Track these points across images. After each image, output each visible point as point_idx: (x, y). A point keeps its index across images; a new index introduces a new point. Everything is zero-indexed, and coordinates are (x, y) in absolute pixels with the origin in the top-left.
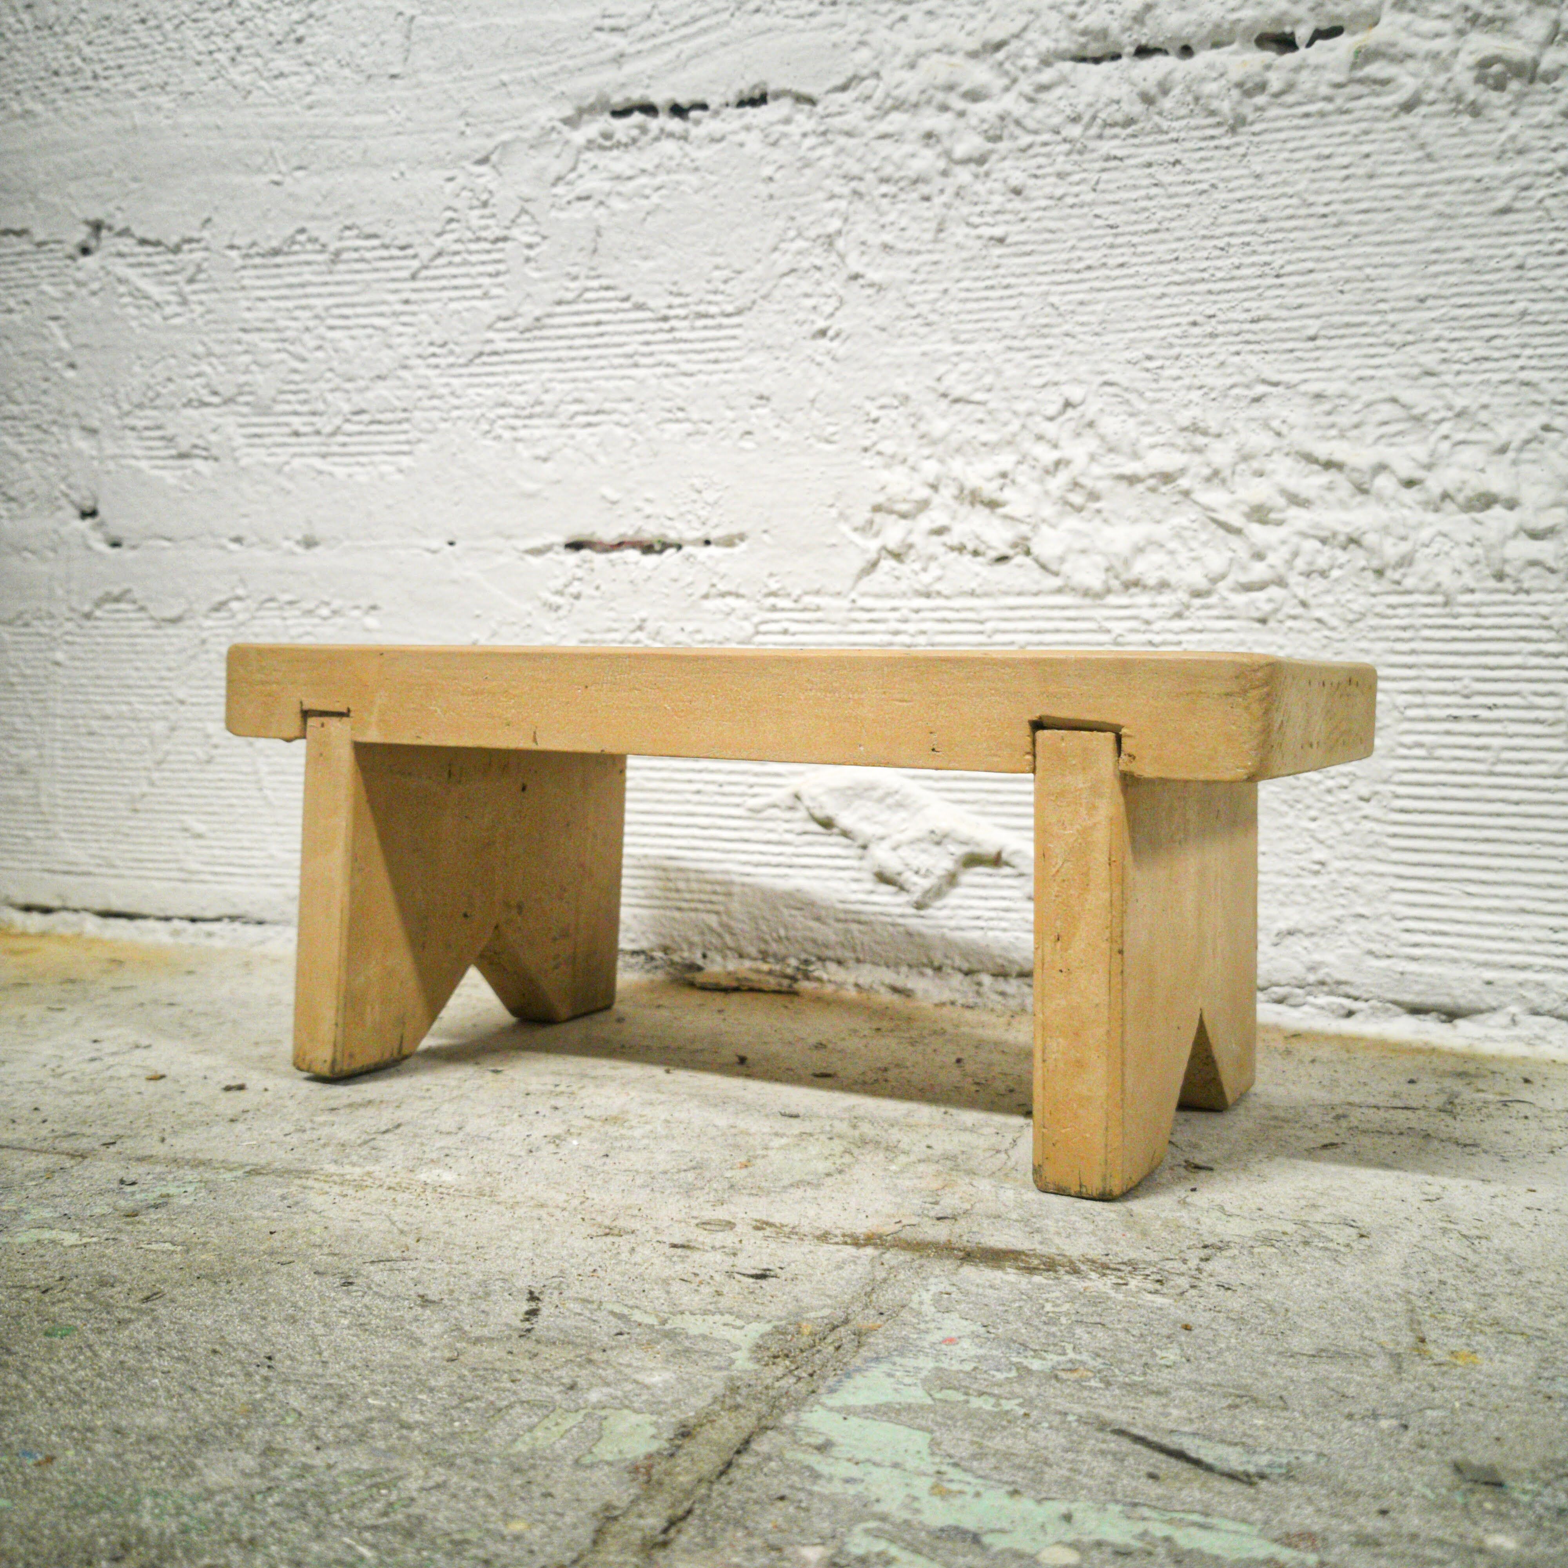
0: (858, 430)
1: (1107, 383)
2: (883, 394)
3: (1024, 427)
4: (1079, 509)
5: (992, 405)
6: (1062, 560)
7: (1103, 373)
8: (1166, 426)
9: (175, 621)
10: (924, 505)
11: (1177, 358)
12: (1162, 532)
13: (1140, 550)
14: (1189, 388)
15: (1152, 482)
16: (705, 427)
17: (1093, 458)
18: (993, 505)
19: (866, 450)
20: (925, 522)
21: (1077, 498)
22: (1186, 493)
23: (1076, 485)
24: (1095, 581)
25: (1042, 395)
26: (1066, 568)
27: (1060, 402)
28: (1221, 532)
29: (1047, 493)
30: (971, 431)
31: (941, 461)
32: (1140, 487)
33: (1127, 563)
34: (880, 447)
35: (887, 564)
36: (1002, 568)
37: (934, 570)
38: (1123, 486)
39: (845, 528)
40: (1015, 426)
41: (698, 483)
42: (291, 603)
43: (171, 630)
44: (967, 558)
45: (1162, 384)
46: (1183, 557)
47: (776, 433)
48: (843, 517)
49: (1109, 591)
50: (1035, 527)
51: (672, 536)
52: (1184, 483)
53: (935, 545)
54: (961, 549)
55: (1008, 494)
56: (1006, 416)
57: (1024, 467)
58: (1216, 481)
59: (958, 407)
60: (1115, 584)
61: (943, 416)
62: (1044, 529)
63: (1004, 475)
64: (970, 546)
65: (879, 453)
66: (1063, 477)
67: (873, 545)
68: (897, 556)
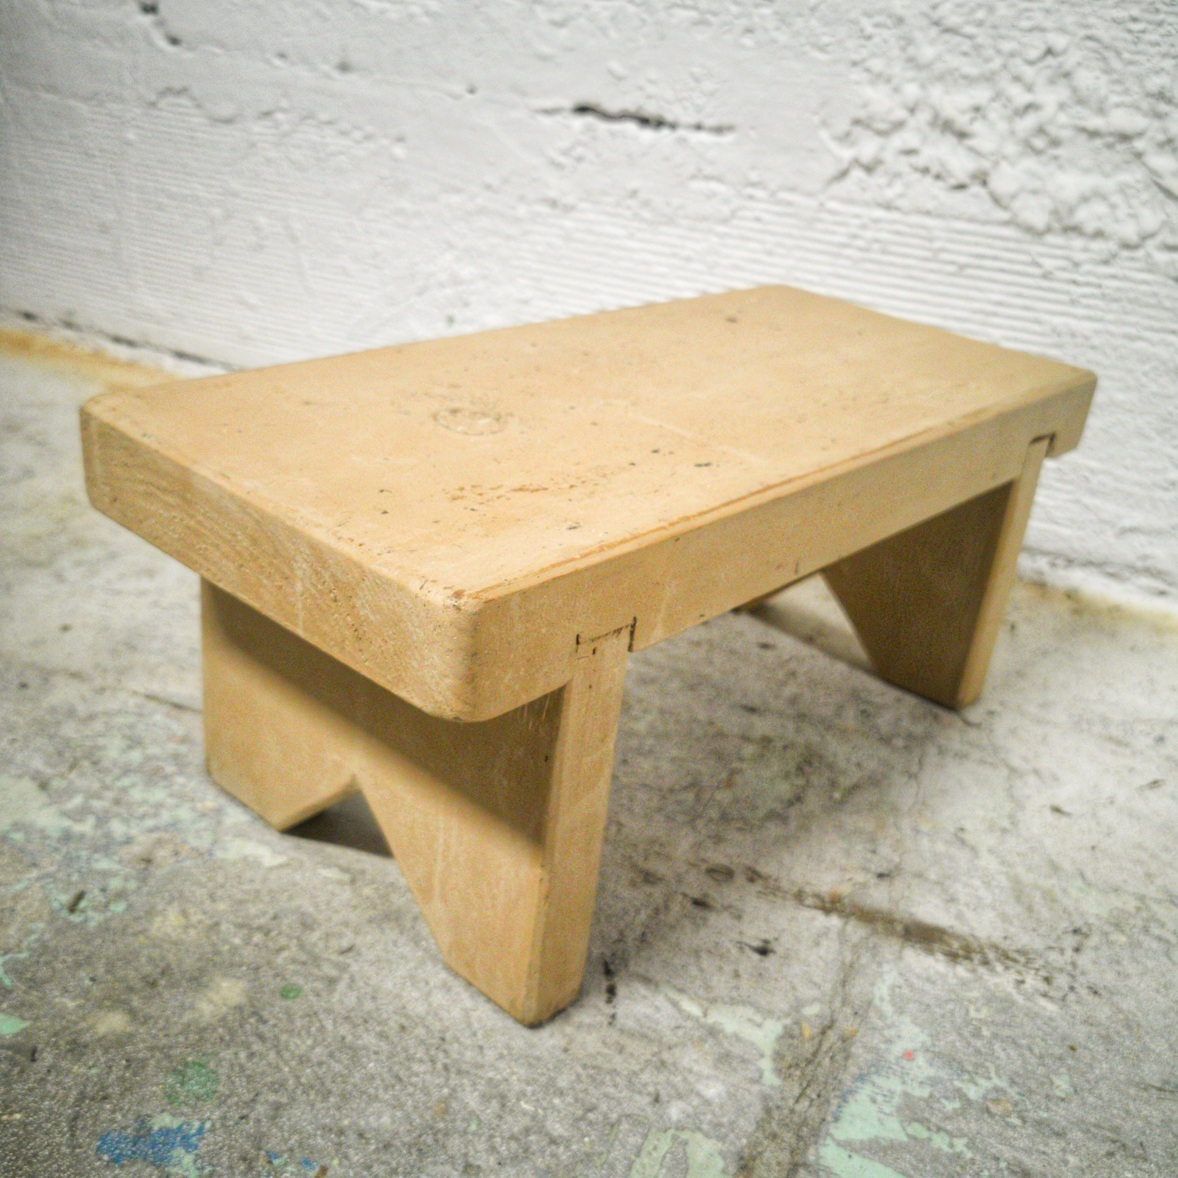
0: (850, 44)
1: (1089, 38)
2: (880, 12)
3: (1005, 67)
4: (1038, 152)
5: (980, 40)
6: (1014, 197)
7: (1087, 26)
8: (1135, 88)
9: (229, 121)
10: (899, 125)
11: (1160, 24)
12: (1108, 185)
13: (1085, 199)
14: (1165, 55)
15: (1110, 140)
16: (710, 17)
17: (1062, 106)
18: (962, 135)
19: (855, 64)
20: (898, 141)
21: (1039, 143)
22: (1139, 155)
23: (1041, 131)
24: (1039, 220)
25: (1028, 39)
26: (1017, 205)
27: (1043, 48)
28: (1161, 196)
29: (1013, 133)
30: (955, 61)
31: (923, 86)
32: (1098, 142)
33: (1072, 210)
34: (868, 64)
35: (857, 174)
36: (960, 196)
37: (898, 187)
38: (1082, 138)
39: (824, 135)
40: (996, 63)
41: (697, 70)
42: (329, 123)
43: (226, 129)
44: (928, 180)
45: (1141, 47)
46: (1122, 211)
47: (775, 34)
48: (824, 123)
49: (1049, 230)
50: (996, 164)
51: (669, 117)
52: (1139, 145)
53: (903, 164)
54: (925, 171)
55: (978, 127)
56: (990, 52)
57: (996, 105)
58: (1167, 148)
59: (947, 37)
60: (1056, 225)
61: (932, 42)
62: (1004, 166)
63: (977, 109)
64: (935, 169)
65: (868, 70)
66: (1030, 121)
67: (847, 154)
68: (869, 169)
